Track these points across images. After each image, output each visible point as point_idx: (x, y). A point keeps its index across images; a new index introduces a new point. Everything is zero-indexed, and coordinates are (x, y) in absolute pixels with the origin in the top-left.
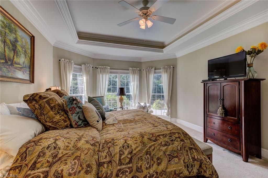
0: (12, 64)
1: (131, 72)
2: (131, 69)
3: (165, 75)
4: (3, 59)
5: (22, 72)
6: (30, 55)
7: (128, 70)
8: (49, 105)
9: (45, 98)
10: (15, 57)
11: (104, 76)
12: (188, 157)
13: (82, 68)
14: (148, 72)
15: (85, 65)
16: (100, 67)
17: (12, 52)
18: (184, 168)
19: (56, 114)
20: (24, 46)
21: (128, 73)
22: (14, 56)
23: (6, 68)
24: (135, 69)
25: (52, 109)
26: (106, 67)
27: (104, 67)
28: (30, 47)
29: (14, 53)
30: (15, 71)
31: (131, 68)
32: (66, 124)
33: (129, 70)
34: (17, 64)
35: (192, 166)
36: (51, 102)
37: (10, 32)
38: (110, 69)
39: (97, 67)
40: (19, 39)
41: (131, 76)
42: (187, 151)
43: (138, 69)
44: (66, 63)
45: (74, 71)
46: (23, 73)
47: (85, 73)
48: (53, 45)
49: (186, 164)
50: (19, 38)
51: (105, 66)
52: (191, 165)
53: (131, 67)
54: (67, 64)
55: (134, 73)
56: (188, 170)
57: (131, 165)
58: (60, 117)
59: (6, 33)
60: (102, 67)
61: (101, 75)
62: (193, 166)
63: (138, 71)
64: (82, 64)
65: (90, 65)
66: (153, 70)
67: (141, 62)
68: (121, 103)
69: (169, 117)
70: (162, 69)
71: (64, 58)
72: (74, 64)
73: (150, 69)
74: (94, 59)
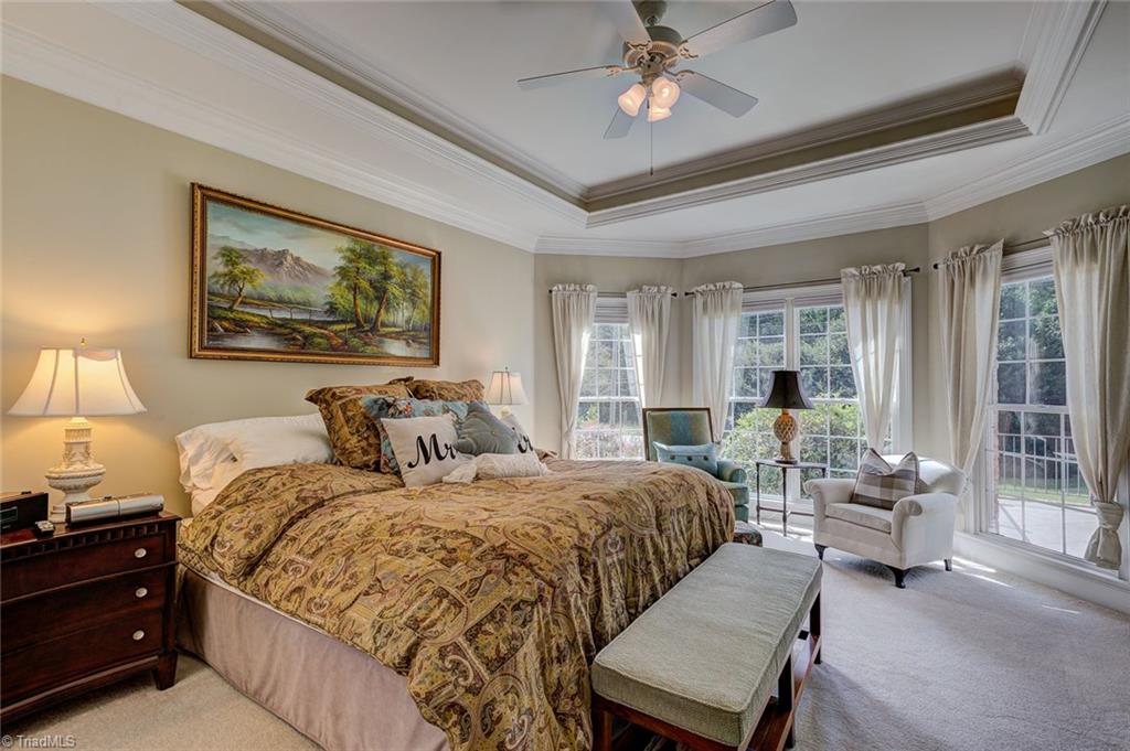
0: (374, 329)
1: (852, 286)
2: (854, 275)
3: (1081, 277)
4: (351, 321)
5: (404, 342)
6: (429, 299)
7: (838, 280)
8: (344, 413)
9: (341, 398)
10: (382, 311)
11: (719, 322)
12: (405, 607)
13: (626, 304)
14: (965, 273)
15: (641, 290)
16: (704, 287)
17: (376, 304)
18: (368, 626)
19: (353, 434)
20: (411, 282)
21: (837, 298)
22: (379, 311)
23: (359, 337)
24: (879, 267)
25: (347, 421)
26: (727, 284)
27: (718, 285)
28: (429, 281)
29: (380, 304)
30: (381, 342)
31: (853, 270)
32: (365, 458)
33: (843, 280)
34: (387, 326)
35: (390, 634)
36: (350, 406)
37: (370, 265)
38: (746, 290)
39: (693, 290)
40: (394, 271)
41: (850, 309)
42: (421, 594)
43: (897, 264)
44: (569, 298)
45: (599, 317)
46: (408, 343)
47: (642, 320)
48: (533, 251)
49: (382, 621)
50: (395, 268)
51: (722, 284)
52: (387, 631)
53: (851, 267)
54: (574, 299)
55: (871, 287)
56: (375, 638)
57: (310, 562)
58: (359, 441)
59: (358, 269)
60: (711, 287)
61: (706, 321)
62: (393, 636)
63: (899, 277)
64: (629, 290)
65: (663, 288)
66: (994, 259)
67: (928, 223)
68: (784, 443)
69: (1120, 578)
70: (1056, 238)
71: (562, 283)
72: (596, 294)
73: (975, 252)
74: (682, 263)
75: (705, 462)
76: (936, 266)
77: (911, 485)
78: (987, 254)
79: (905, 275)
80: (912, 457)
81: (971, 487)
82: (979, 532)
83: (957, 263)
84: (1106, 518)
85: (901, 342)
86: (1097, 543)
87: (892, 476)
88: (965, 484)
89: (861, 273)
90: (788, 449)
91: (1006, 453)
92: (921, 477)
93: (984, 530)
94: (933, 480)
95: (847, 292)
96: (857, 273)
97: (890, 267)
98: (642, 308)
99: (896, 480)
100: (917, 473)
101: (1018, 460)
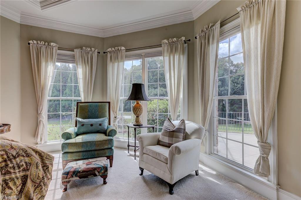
1: (166, 48)
2: (166, 43)
7: (160, 46)
11: (116, 64)
14: (206, 38)
15: (82, 49)
16: (110, 49)
21: (160, 54)
24: (175, 39)
26: (119, 48)
27: (116, 48)
31: (166, 41)
33: (163, 45)
38: (127, 50)
39: (107, 51)
41: (165, 59)
43: (182, 38)
47: (82, 62)
53: (165, 39)
54: (43, 49)
55: (173, 49)
60: (113, 49)
63: (183, 43)
64: (76, 48)
65: (93, 49)
66: (217, 29)
67: (194, 21)
68: (137, 117)
69: (268, 181)
70: (242, 12)
71: (37, 40)
72: (57, 48)
73: (209, 28)
74: (103, 39)
75: (100, 127)
76: (196, 38)
77: (181, 135)
78: (214, 27)
79: (185, 43)
80: (183, 122)
81: (207, 134)
82: (211, 153)
83: (203, 34)
84: (263, 151)
85: (184, 72)
86: (260, 164)
87: (173, 131)
88: (205, 133)
89: (169, 42)
90: (138, 119)
91: (221, 118)
92: (186, 130)
93: (212, 152)
94: (191, 132)
95: (164, 50)
96: (168, 42)
97: (180, 39)
98: (82, 57)
99: (175, 133)
100: (184, 129)
101: (225, 120)
